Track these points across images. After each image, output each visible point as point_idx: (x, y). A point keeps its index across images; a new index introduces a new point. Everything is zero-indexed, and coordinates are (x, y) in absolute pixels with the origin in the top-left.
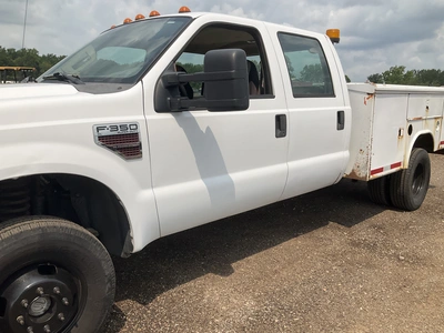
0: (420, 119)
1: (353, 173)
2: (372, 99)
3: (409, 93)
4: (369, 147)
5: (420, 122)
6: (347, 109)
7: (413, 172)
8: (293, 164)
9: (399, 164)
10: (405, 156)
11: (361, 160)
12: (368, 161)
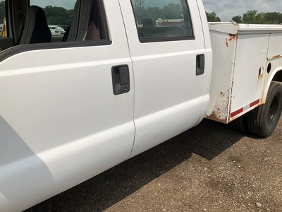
0: (278, 56)
1: (213, 114)
2: (234, 40)
3: (270, 32)
4: (230, 90)
5: (278, 60)
6: (207, 52)
7: (269, 106)
8: (141, 121)
9: (258, 101)
10: (263, 93)
11: (222, 102)
12: (229, 104)
